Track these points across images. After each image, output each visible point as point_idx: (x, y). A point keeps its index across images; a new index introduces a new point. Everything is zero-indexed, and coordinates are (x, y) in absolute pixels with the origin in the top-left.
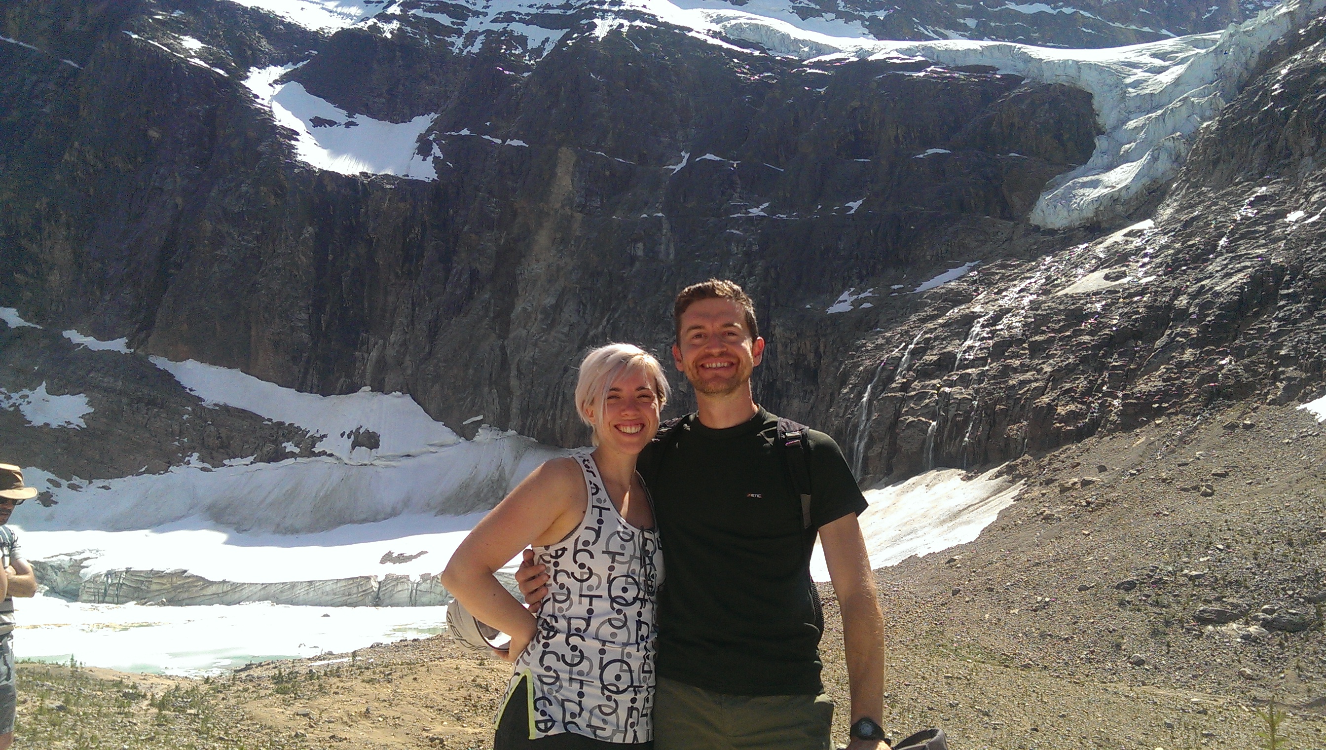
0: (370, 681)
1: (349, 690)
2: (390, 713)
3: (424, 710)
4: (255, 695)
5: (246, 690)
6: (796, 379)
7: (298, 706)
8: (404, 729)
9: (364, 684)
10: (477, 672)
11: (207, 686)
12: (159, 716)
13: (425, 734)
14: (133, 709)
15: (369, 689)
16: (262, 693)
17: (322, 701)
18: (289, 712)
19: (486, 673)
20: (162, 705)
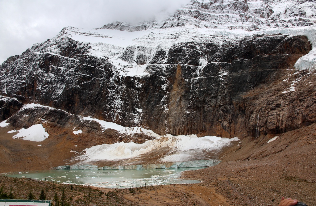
0: (150, 190)
1: (146, 192)
2: (156, 197)
3: (163, 197)
4: (126, 193)
5: (124, 192)
6: (240, 113)
7: (136, 196)
8: (160, 201)
9: (149, 191)
10: (174, 188)
11: (116, 191)
12: (108, 198)
13: (165, 202)
14: (102, 196)
15: (150, 192)
16: (127, 192)
17: (141, 194)
18: (134, 197)
19: (176, 188)
20: (108, 195)
